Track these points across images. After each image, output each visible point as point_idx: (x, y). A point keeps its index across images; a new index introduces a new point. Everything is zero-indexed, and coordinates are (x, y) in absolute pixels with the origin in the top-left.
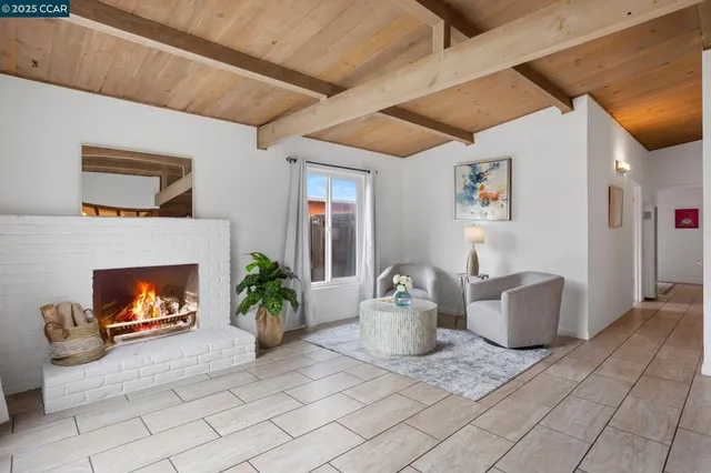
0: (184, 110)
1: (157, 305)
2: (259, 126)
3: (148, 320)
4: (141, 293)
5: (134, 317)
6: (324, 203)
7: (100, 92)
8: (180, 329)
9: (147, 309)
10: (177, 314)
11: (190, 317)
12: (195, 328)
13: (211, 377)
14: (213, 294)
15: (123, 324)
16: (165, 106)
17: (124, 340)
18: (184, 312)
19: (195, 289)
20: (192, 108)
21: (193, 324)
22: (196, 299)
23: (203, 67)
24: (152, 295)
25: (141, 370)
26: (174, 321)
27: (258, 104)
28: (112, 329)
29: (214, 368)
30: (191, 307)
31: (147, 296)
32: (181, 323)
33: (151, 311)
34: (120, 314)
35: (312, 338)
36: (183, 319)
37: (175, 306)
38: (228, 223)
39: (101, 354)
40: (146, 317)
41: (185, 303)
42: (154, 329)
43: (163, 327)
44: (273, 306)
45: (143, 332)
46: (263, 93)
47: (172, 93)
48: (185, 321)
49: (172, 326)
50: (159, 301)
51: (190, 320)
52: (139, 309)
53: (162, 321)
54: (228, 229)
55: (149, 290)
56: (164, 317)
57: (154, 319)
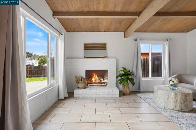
0: (104, 32)
1: (97, 79)
2: (125, 32)
3: (95, 82)
4: (94, 75)
5: (92, 81)
6: (149, 53)
7: (87, 32)
8: (103, 85)
9: (95, 79)
10: (102, 82)
11: (106, 83)
12: (107, 86)
13: (105, 99)
14: (111, 78)
15: (90, 82)
16: (100, 32)
17: (90, 86)
18: (104, 81)
19: (107, 76)
20: (106, 31)
21: (107, 85)
22: (107, 79)
23: (102, 19)
24: (96, 76)
25: (91, 93)
26: (102, 83)
27: (121, 25)
28: (87, 83)
29: (108, 97)
30: (106, 80)
31: (95, 76)
32: (103, 84)
33: (96, 80)
34: (89, 80)
35: (140, 95)
36: (104, 83)
37: (102, 80)
38: (115, 59)
39: (85, 88)
40: (95, 81)
41: (104, 79)
42: (97, 84)
43: (99, 84)
44: (125, 83)
45: (94, 85)
46: (121, 22)
47: (100, 28)
48: (104, 84)
49: (101, 84)
50: (98, 78)
51: (106, 84)
52: (93, 79)
53: (98, 83)
54: (116, 61)
55: (96, 75)
56: (99, 82)
57: (97, 82)
